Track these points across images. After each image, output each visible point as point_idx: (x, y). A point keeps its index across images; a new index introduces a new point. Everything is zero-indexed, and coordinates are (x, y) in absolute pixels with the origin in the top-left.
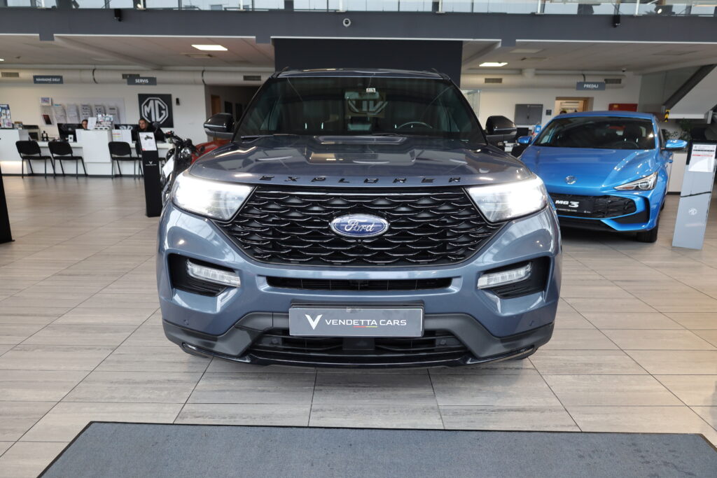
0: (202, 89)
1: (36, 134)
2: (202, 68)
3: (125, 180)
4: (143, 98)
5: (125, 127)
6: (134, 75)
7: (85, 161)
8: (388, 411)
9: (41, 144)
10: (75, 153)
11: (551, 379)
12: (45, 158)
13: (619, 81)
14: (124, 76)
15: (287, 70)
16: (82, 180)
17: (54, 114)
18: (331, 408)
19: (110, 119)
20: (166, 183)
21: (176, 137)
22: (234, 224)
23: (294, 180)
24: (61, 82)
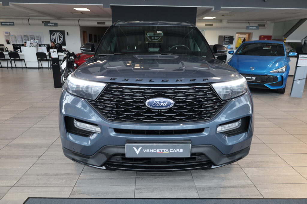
0: (78, 28)
1: (3, 48)
2: (78, 19)
3: (44, 70)
4: (51, 32)
5: (44, 46)
6: (47, 21)
7: (26, 61)
8: (172, 189)
9: (5, 53)
10: (21, 58)
11: (246, 170)
12: (7, 60)
13: (264, 25)
14: (43, 22)
15: (119, 22)
16: (24, 70)
17: (11, 39)
18: (145, 188)
19: (37, 42)
20: (63, 72)
21: (67, 51)
22: (97, 102)
23: (127, 80)
24: (13, 25)
